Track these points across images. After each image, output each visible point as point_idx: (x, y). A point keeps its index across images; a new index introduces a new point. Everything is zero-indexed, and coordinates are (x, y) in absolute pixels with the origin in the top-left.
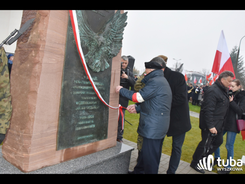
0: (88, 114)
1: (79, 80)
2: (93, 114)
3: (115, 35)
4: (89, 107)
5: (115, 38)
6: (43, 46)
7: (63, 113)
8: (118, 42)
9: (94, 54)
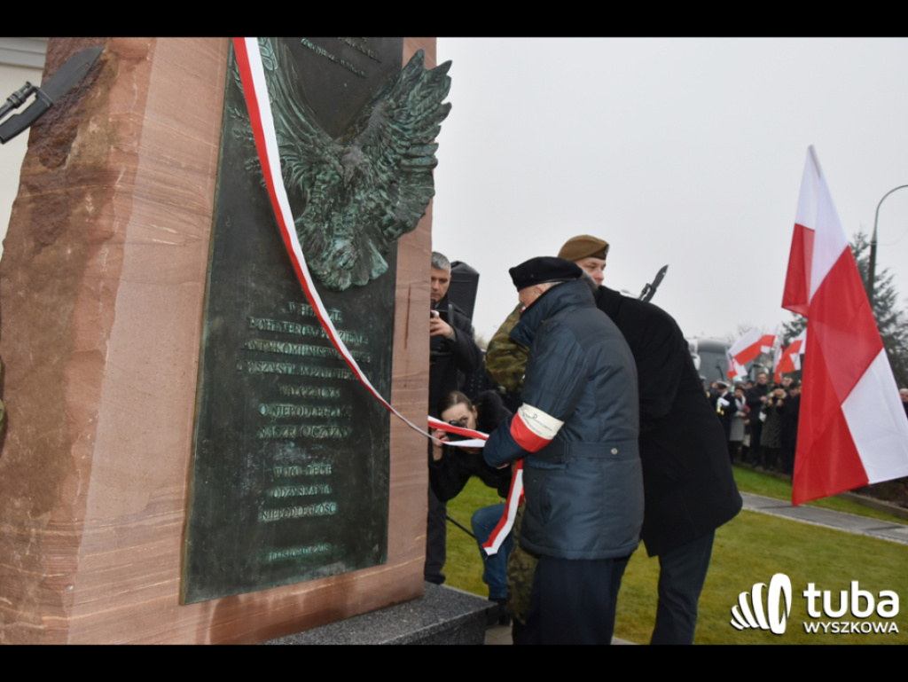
0: (307, 455)
1: (271, 318)
2: (327, 457)
3: (407, 148)
4: (310, 429)
5: (404, 162)
6: (126, 173)
7: (207, 446)
8: (419, 176)
9: (328, 218)
